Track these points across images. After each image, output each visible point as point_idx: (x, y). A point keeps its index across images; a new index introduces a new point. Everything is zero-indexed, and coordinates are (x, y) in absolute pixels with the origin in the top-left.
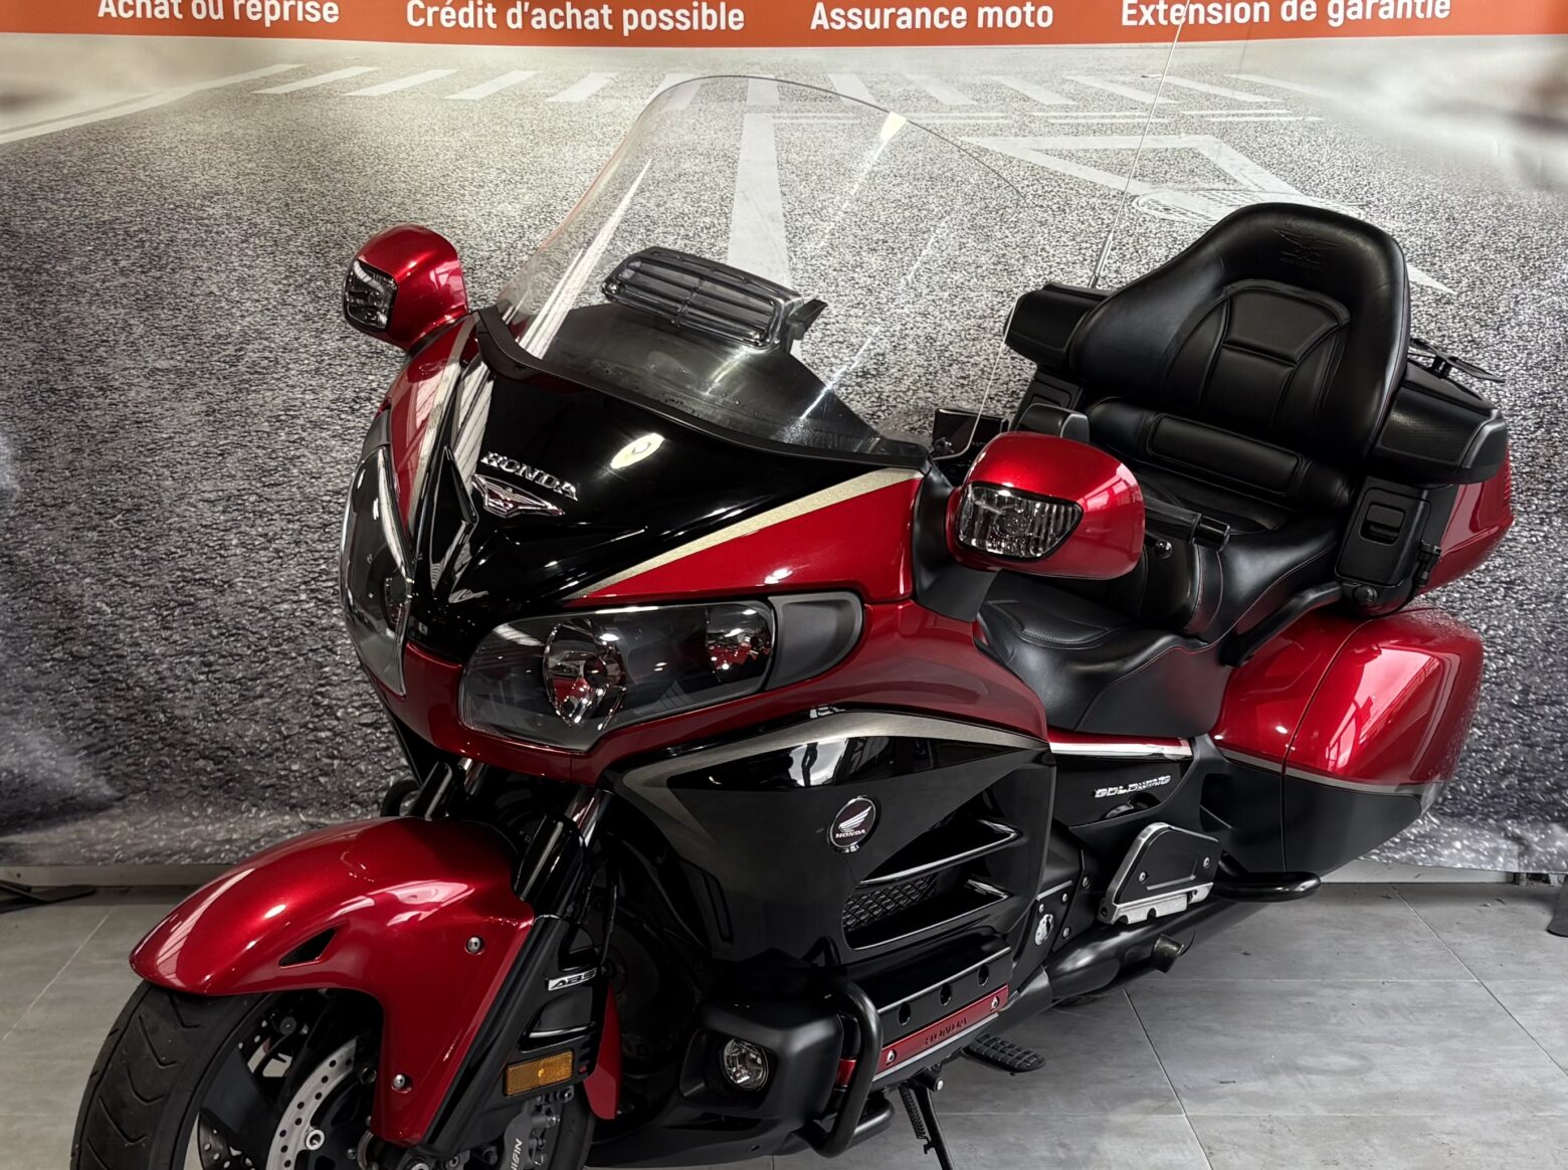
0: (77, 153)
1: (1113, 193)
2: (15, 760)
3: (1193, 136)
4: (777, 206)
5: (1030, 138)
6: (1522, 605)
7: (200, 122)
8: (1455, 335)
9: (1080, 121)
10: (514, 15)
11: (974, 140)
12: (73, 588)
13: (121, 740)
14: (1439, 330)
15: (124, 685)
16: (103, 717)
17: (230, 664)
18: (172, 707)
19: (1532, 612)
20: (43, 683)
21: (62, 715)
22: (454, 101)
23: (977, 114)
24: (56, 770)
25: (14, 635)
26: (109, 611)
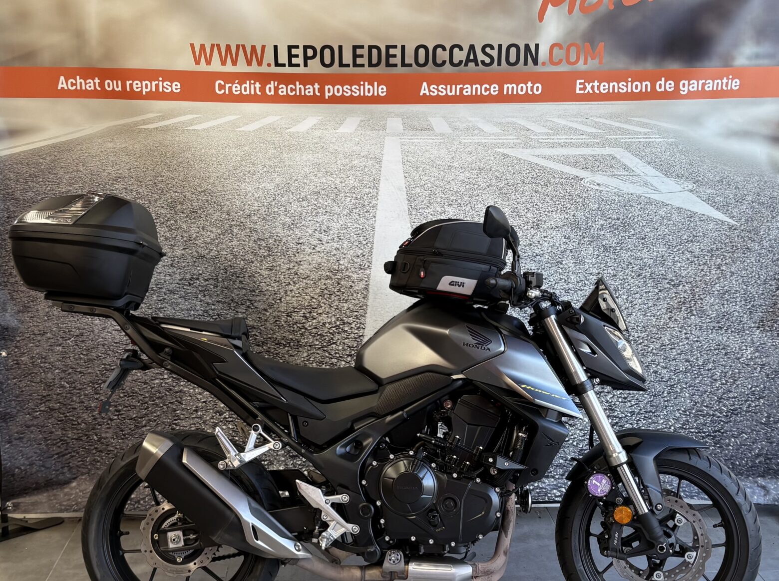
0: (48, 158)
1: (572, 177)
2: (22, 462)
3: (612, 149)
4: (402, 183)
5: (530, 149)
6: (768, 375)
7: (111, 142)
8: (739, 245)
9: (556, 141)
10: (270, 88)
11: (501, 150)
12: (49, 375)
13: (75, 449)
14: (731, 243)
15: (76, 423)
16: (66, 438)
17: (129, 411)
18: (101, 433)
19: (773, 379)
20: (35, 423)
21: (45, 438)
22: (240, 131)
23: (502, 138)
24: (43, 466)
25: (20, 399)
26: (68, 386)
